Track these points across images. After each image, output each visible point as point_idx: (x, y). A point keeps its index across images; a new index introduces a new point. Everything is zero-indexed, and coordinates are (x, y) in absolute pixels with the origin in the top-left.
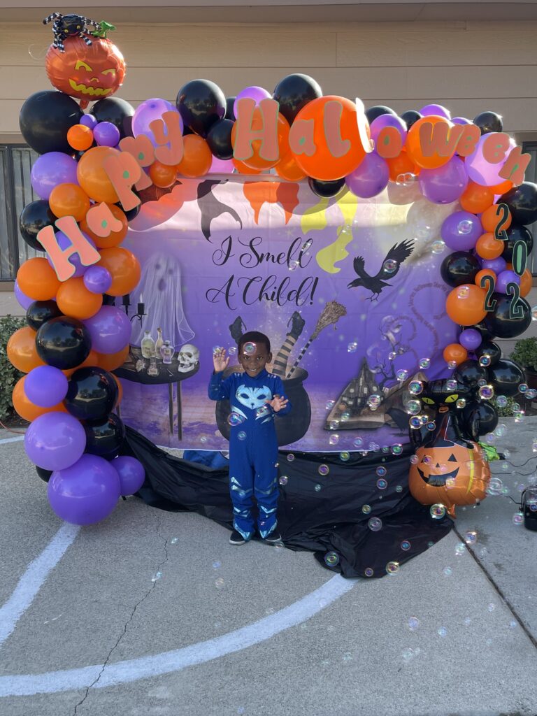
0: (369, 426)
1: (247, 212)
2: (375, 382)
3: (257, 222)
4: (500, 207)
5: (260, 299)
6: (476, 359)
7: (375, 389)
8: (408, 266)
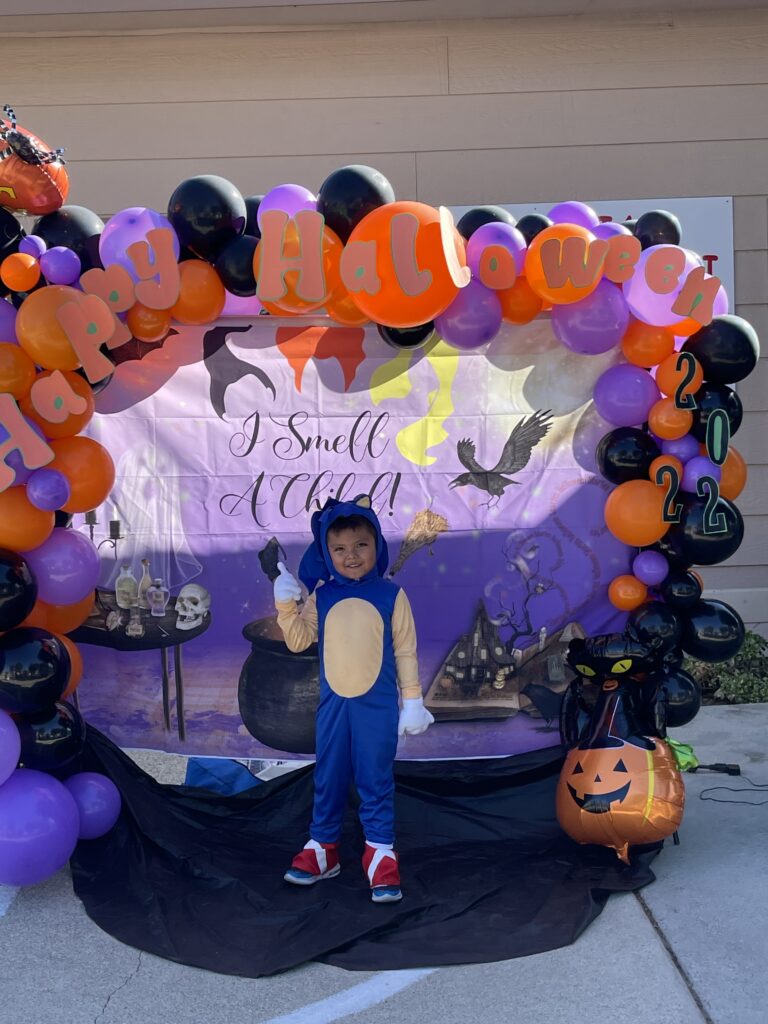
0: (491, 715)
1: (283, 375)
2: (499, 639)
3: (299, 389)
4: (682, 358)
5: (308, 510)
6: (662, 599)
7: (499, 651)
8: (544, 451)
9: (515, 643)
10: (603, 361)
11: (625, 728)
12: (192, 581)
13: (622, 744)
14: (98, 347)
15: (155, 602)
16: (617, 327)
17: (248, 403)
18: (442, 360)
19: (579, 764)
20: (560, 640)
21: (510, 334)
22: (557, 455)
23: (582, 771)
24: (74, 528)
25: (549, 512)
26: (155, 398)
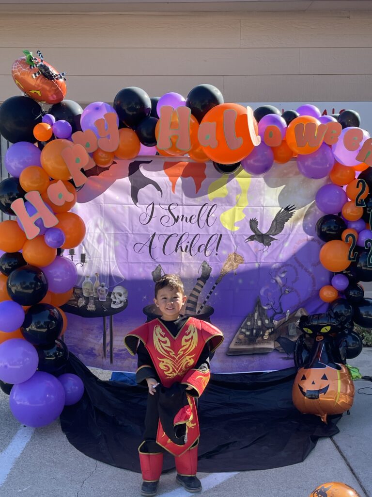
0: (262, 351)
1: (166, 185)
2: (267, 316)
3: (174, 192)
4: (359, 182)
5: (176, 251)
6: (345, 298)
7: (267, 322)
8: (291, 224)
9: (275, 318)
10: (320, 182)
11: (327, 359)
12: (119, 285)
13: (325, 367)
14: (80, 169)
15: (101, 294)
16: (328, 166)
17: (149, 198)
18: (243, 179)
19: (304, 375)
20: (296, 316)
21: (277, 168)
22: (296, 227)
23: (306, 379)
24: (64, 256)
25: (292, 255)
26: (104, 195)
